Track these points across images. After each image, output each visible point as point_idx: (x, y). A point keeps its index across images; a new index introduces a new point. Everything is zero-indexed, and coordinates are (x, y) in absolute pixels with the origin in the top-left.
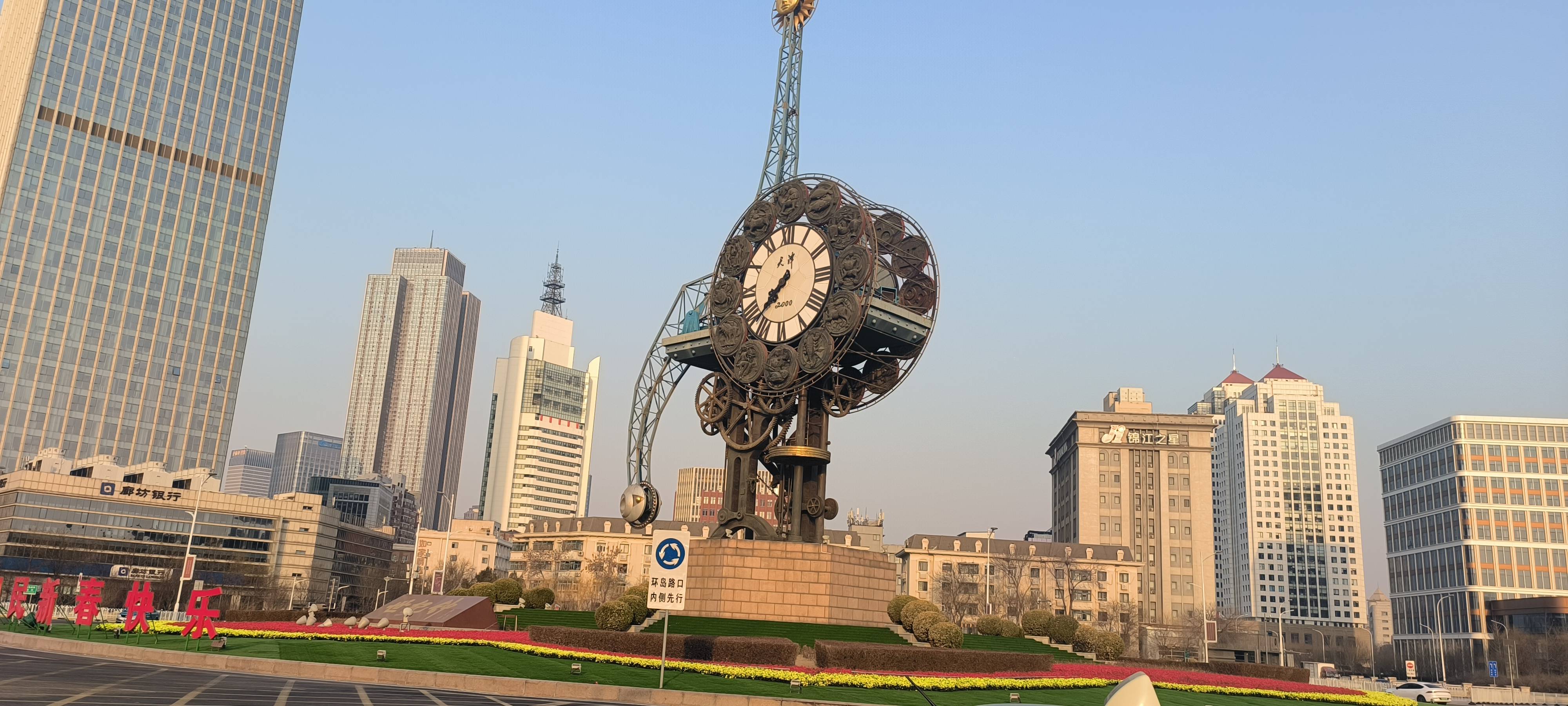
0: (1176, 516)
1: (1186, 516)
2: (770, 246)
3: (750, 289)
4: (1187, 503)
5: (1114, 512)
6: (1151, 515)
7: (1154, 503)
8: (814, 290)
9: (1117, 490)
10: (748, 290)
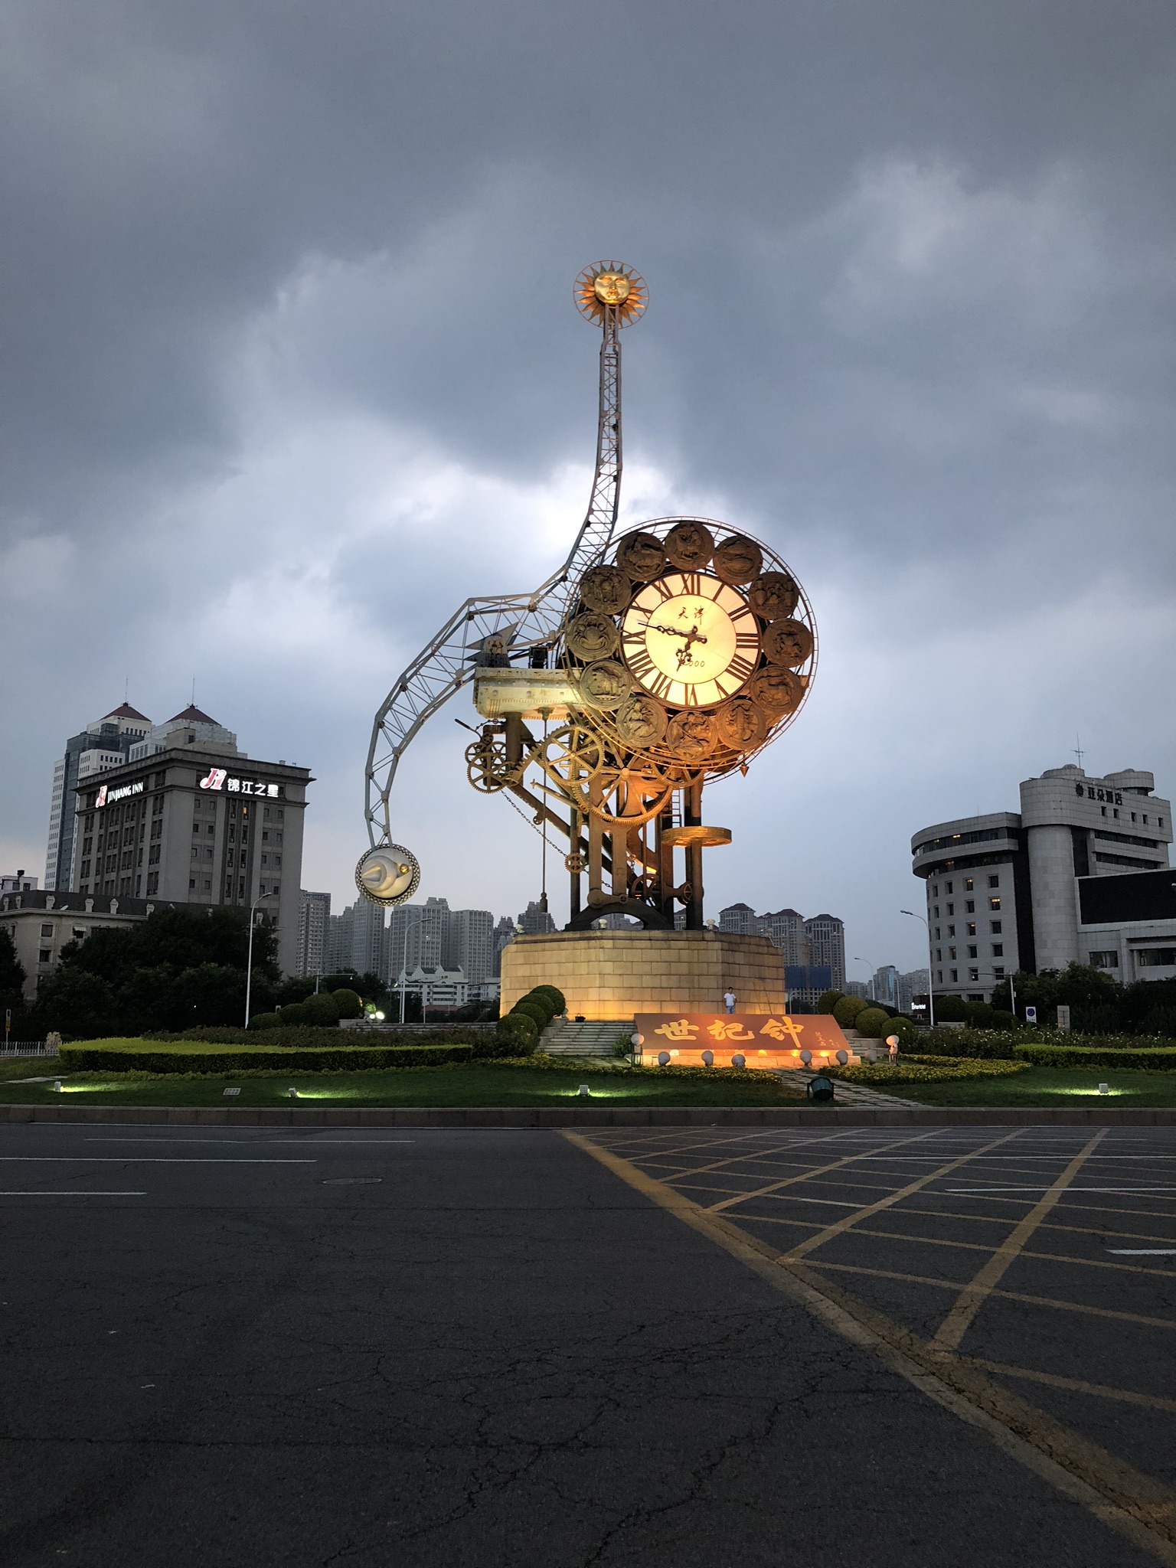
0: (267, 874)
1: (276, 874)
2: (663, 588)
3: (637, 635)
4: (279, 859)
5: (206, 868)
6: (243, 872)
7: (245, 858)
8: (736, 656)
9: (209, 842)
10: (631, 635)
